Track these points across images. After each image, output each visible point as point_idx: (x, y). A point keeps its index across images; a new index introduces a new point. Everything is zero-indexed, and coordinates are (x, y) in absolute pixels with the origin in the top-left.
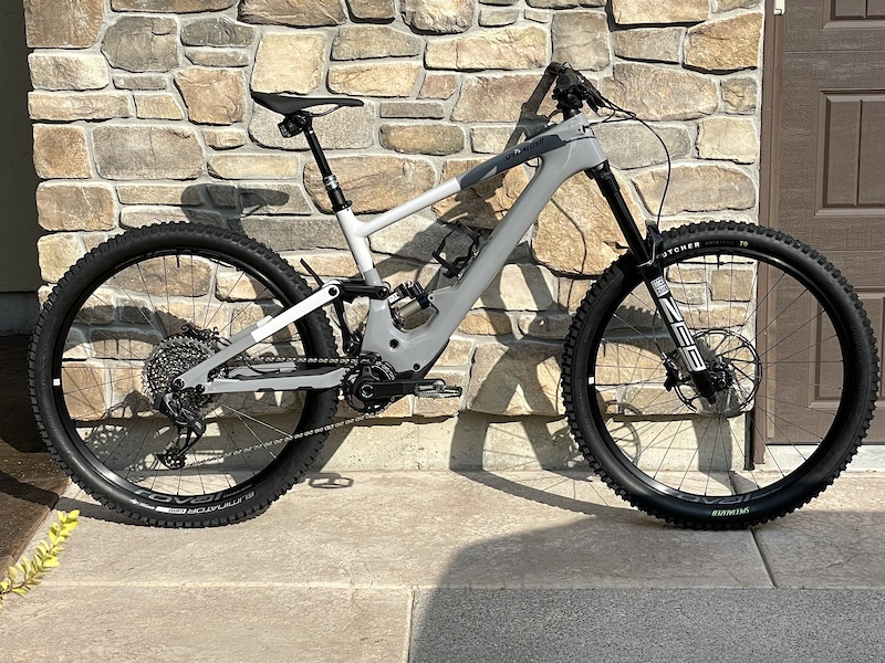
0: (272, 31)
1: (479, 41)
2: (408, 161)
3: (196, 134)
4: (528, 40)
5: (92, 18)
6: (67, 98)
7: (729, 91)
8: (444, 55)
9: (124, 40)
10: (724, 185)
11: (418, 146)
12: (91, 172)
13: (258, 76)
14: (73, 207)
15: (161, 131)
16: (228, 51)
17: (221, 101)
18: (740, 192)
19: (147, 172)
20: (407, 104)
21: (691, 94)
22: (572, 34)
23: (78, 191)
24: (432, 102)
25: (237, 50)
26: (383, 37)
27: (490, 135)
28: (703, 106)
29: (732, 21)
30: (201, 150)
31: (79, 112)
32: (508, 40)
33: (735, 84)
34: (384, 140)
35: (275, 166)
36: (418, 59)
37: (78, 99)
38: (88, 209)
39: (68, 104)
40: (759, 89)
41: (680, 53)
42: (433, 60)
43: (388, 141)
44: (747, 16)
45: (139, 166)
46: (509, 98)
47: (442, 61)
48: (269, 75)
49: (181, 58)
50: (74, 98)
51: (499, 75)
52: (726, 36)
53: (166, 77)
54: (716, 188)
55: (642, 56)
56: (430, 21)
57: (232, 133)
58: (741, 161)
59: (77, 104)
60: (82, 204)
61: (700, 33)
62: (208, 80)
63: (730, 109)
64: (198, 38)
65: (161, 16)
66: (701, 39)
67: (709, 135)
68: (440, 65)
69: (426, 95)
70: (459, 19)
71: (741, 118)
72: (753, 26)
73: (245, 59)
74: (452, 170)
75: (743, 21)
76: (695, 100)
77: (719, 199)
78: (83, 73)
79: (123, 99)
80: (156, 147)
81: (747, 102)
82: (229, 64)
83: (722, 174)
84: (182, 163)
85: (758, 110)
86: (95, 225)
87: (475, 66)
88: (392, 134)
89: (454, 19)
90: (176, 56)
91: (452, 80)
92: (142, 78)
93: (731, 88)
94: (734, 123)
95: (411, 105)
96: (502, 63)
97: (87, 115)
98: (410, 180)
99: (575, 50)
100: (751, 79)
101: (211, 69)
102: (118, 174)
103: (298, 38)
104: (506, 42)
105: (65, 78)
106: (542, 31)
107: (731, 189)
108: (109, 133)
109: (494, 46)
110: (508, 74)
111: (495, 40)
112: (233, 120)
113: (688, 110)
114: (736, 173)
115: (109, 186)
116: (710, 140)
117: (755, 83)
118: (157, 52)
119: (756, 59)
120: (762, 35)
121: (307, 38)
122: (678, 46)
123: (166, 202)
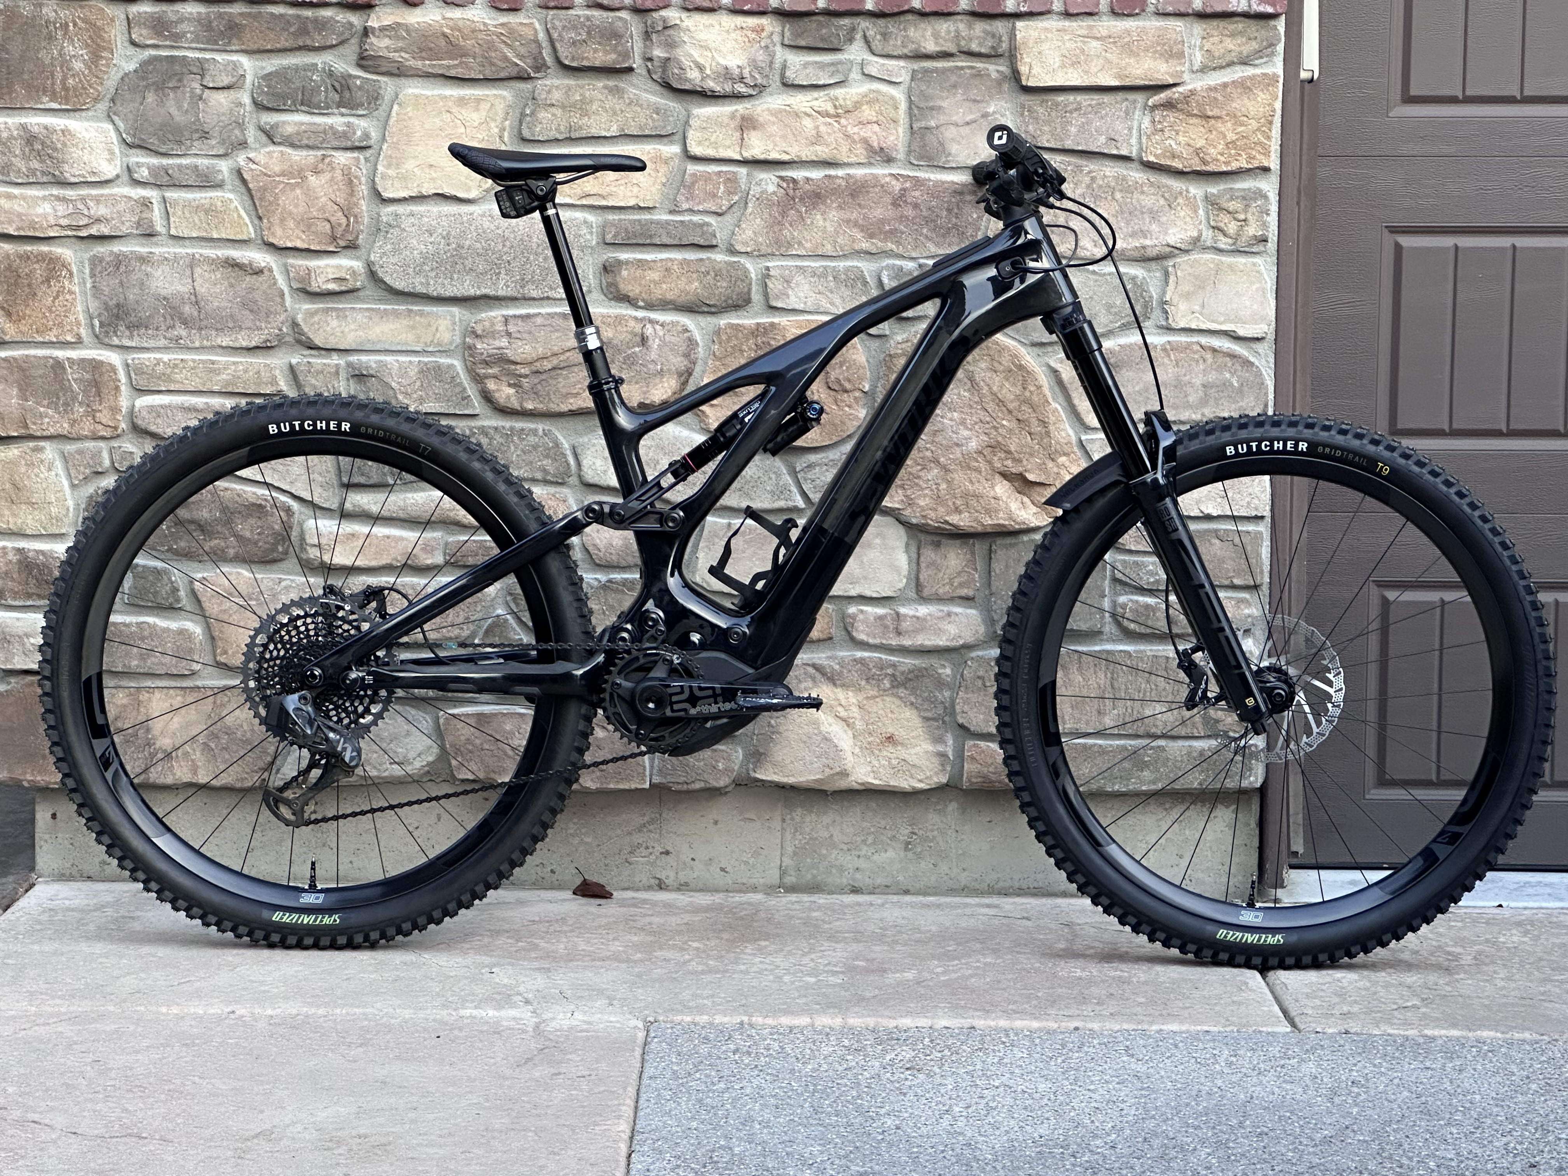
0: (413, 89)
1: (780, 111)
2: (651, 321)
3: (275, 268)
4: (868, 113)
5: (95, 57)
6: (44, 198)
7: (1221, 209)
8: (718, 135)
9: (151, 98)
10: (1212, 377)
11: (670, 296)
12: (83, 332)
13: (389, 166)
14: (47, 394)
15: (212, 262)
16: (337, 121)
17: (322, 209)
18: (1240, 391)
19: (184, 333)
20: (652, 222)
21: (1154, 215)
22: (945, 104)
23: (58, 365)
24: (696, 218)
25: (352, 119)
26: (612, 102)
27: (798, 278)
28: (1176, 236)
29: (1225, 85)
30: (282, 295)
31: (65, 222)
32: (832, 111)
33: (1232, 199)
34: (609, 285)
35: (413, 327)
36: (672, 143)
37: (64, 200)
38: (74, 398)
39: (45, 208)
40: (1274, 208)
41: (1134, 141)
42: (699, 143)
43: (616, 287)
44: (1252, 78)
45: (169, 321)
46: (833, 214)
47: (715, 145)
48: (410, 165)
49: (251, 134)
50: (58, 198)
51: (816, 174)
52: (1216, 112)
53: (224, 167)
54: (1198, 381)
55: (1069, 144)
56: (694, 75)
57: (339, 267)
58: (1241, 332)
59: (62, 209)
60: (65, 388)
61: (1169, 105)
62: (300, 173)
63: (1224, 243)
64: (284, 97)
65: (219, 57)
66: (1171, 117)
67: (1186, 287)
68: (711, 152)
69: (685, 206)
70: (746, 72)
71: (1241, 260)
72: (1262, 96)
73: (366, 136)
74: (729, 339)
75: (1245, 87)
76: (1161, 224)
77: (1204, 402)
78: (76, 153)
79: (146, 204)
80: (203, 289)
81: (1252, 230)
82: (336, 143)
83: (1209, 356)
84: (247, 318)
85: (1272, 245)
86: (87, 427)
87: (774, 156)
88: (625, 273)
89: (737, 71)
90: (241, 125)
91: (732, 180)
92: (180, 166)
93: (1225, 205)
94: (1230, 266)
95: (658, 222)
96: (822, 152)
97: (79, 228)
98: (653, 355)
99: (950, 133)
100: (1260, 190)
101: (304, 153)
102: (131, 337)
103: (462, 101)
104: (828, 115)
105: (42, 161)
106: (892, 98)
107: (1226, 384)
108: (119, 261)
109: (807, 122)
110: (832, 172)
111: (809, 110)
112: (342, 243)
113: (1148, 242)
114: (1233, 356)
115: (113, 358)
116: (1187, 296)
117: (1265, 197)
118: (208, 119)
119: (1267, 154)
120: (1279, 112)
121: (478, 101)
122: (1130, 129)
123: (216, 388)
